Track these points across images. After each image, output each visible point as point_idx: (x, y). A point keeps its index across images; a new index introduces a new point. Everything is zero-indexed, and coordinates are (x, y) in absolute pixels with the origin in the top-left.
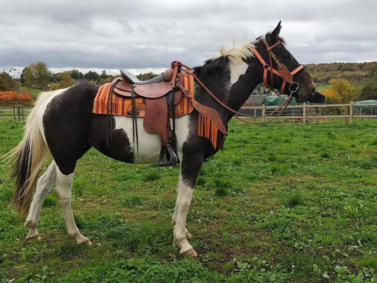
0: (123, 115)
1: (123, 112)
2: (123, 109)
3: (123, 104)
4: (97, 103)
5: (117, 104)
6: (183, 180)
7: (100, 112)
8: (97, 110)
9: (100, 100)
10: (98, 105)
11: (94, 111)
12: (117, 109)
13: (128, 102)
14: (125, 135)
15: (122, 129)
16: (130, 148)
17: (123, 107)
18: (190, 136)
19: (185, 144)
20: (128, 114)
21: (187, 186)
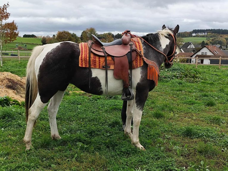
0: (99, 68)
1: (99, 66)
2: (99, 64)
3: (99, 61)
4: (82, 59)
5: (95, 61)
6: (137, 106)
7: (84, 66)
8: (82, 65)
9: (83, 58)
10: (82, 61)
11: (80, 66)
12: (96, 64)
13: (102, 60)
14: (99, 81)
15: (96, 77)
16: (101, 88)
17: (99, 63)
18: (142, 79)
19: (138, 84)
20: (103, 67)
21: (139, 110)
